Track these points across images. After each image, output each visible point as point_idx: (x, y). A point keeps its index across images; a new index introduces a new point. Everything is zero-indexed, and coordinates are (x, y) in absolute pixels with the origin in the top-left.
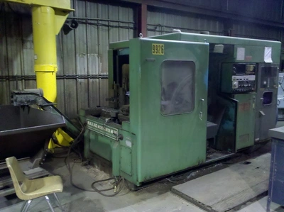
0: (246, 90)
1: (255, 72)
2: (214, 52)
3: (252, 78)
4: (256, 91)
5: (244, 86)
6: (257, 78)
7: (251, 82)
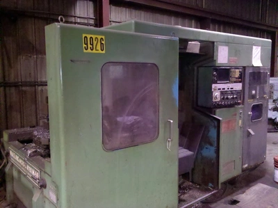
0: (230, 103)
1: (241, 79)
2: (187, 51)
3: (238, 87)
4: (243, 103)
5: (227, 98)
6: (243, 87)
7: (238, 92)
